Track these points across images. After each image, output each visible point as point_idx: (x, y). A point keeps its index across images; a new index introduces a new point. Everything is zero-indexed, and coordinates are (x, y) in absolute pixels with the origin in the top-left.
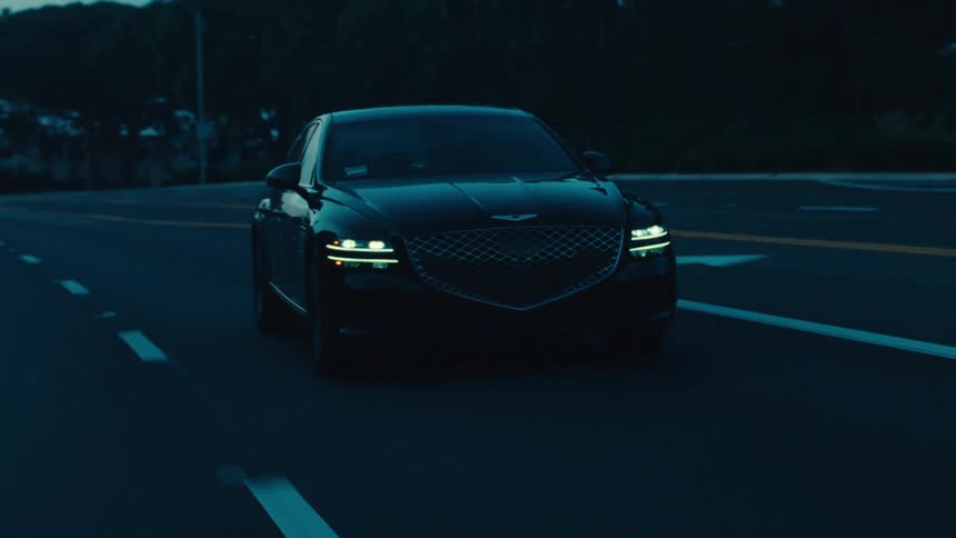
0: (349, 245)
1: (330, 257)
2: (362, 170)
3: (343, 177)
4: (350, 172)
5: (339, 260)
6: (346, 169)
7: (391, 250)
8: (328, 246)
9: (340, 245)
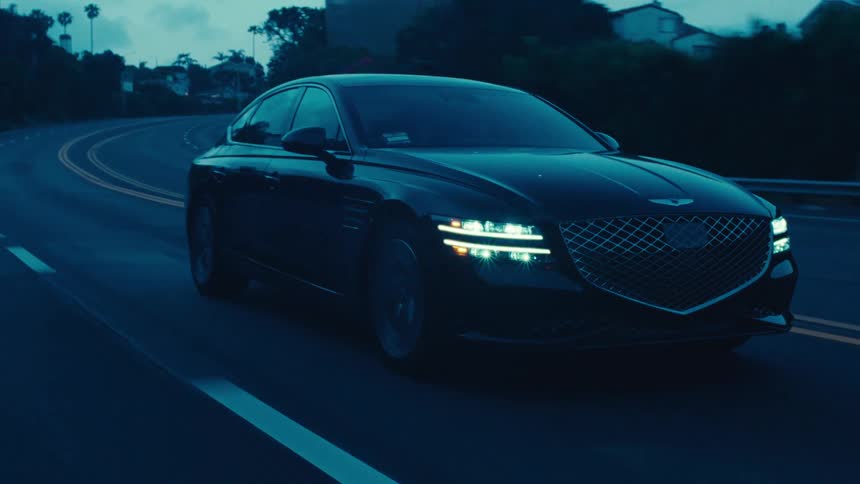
0: (473, 228)
1: (447, 242)
2: (403, 137)
3: (385, 145)
4: (391, 139)
5: (462, 247)
6: (385, 135)
7: (540, 238)
8: (442, 228)
9: (461, 227)
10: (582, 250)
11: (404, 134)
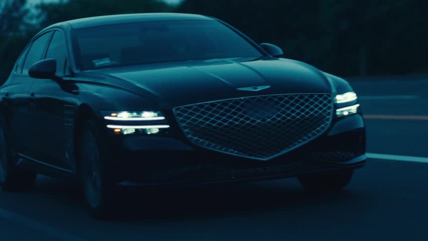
0: (124, 116)
1: (109, 126)
2: (106, 61)
3: (93, 67)
4: (98, 63)
5: (117, 128)
6: (94, 61)
7: (162, 118)
8: (107, 118)
9: (116, 116)
10: (188, 123)
11: (107, 59)
